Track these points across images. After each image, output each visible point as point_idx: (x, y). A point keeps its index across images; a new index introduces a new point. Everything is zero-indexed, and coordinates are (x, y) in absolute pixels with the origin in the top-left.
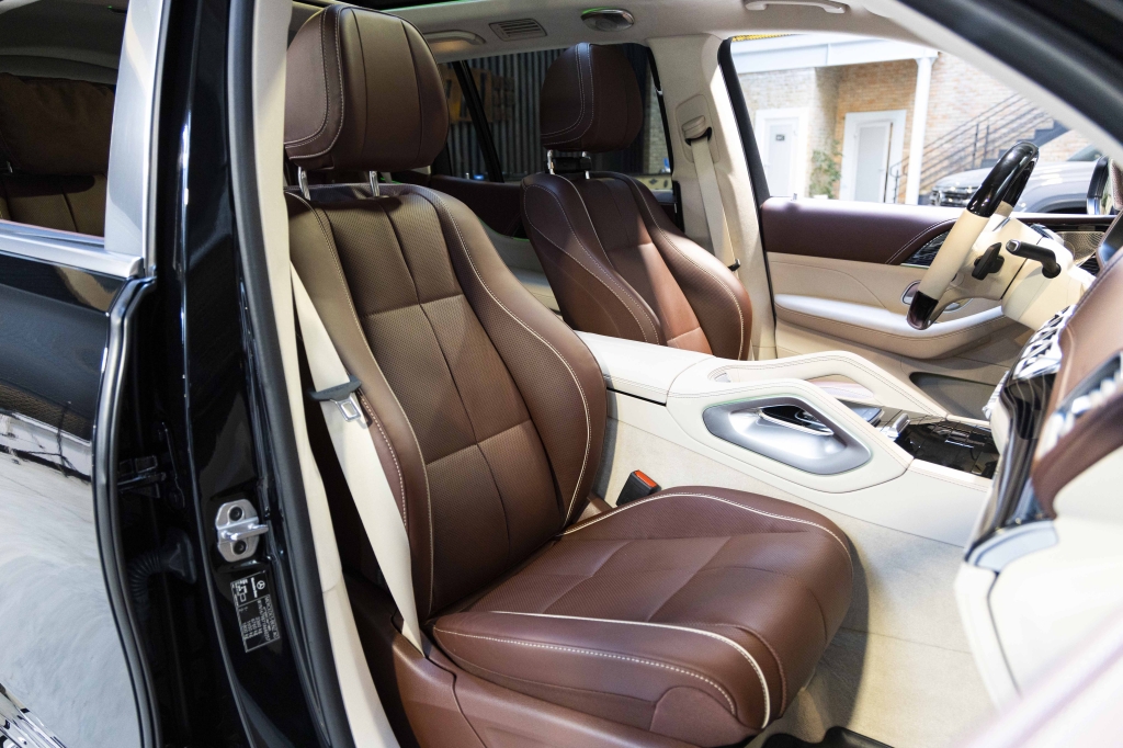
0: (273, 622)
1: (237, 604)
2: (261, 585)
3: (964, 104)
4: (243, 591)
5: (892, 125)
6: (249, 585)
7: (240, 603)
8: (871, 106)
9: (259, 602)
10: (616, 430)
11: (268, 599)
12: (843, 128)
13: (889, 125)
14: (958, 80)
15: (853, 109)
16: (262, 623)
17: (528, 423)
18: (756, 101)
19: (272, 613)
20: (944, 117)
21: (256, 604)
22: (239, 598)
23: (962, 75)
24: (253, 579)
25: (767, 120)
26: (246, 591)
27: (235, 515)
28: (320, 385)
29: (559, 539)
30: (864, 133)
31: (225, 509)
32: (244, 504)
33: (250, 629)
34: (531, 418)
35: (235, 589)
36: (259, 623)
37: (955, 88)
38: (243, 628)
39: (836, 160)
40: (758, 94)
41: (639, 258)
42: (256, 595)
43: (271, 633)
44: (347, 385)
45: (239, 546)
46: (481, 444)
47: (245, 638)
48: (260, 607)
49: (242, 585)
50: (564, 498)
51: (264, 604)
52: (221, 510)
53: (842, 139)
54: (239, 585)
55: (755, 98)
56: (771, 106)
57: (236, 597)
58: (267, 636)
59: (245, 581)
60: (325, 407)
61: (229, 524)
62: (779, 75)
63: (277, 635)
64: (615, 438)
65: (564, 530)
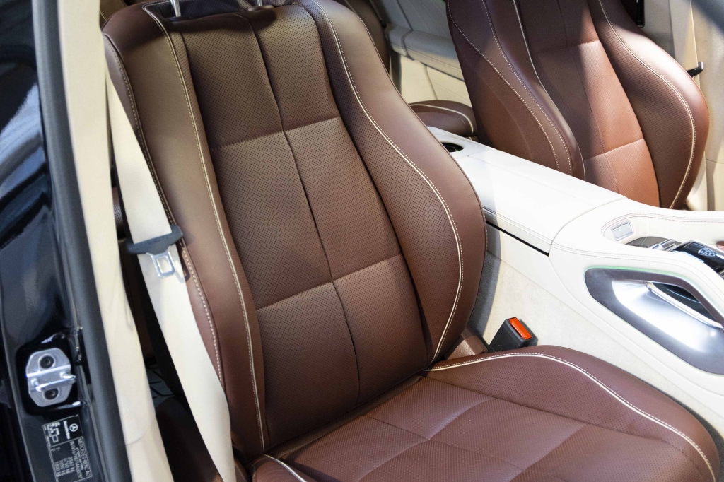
0: (85, 462)
1: (49, 445)
2: (74, 427)
4: (55, 433)
6: (61, 428)
7: (52, 444)
9: (72, 443)
10: (498, 269)
11: (81, 440)
16: (74, 462)
17: (397, 259)
19: (85, 454)
21: (69, 444)
22: (51, 439)
24: (65, 423)
26: (58, 433)
27: (46, 363)
28: (138, 236)
29: (425, 375)
31: (36, 357)
32: (56, 352)
33: (62, 467)
34: (401, 252)
35: (47, 431)
36: (71, 462)
38: (56, 466)
41: (577, 60)
42: (68, 437)
43: (84, 472)
44: (167, 237)
45: (50, 393)
46: (337, 282)
47: (57, 476)
48: (73, 448)
49: (54, 428)
50: (433, 336)
51: (77, 444)
52: (32, 357)
54: (52, 428)
57: (48, 438)
58: (80, 475)
59: (57, 424)
60: (142, 259)
61: (40, 372)
63: (89, 474)
64: (497, 277)
65: (432, 365)
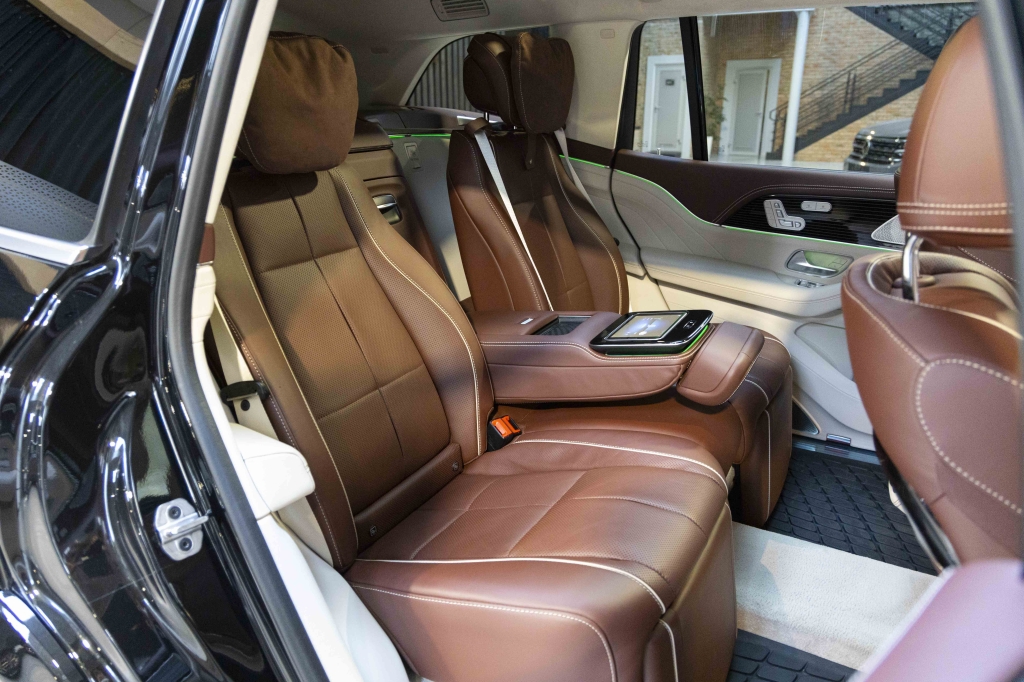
3: (834, 55)
5: (768, 72)
8: (748, 55)
12: (724, 74)
13: (765, 72)
14: (827, 33)
15: (733, 57)
18: (647, 48)
20: (816, 66)
23: (832, 28)
25: (658, 65)
30: (743, 80)
37: (826, 39)
39: (717, 103)
40: (650, 41)
53: (724, 84)
55: (647, 44)
56: (661, 52)
62: (669, 24)
